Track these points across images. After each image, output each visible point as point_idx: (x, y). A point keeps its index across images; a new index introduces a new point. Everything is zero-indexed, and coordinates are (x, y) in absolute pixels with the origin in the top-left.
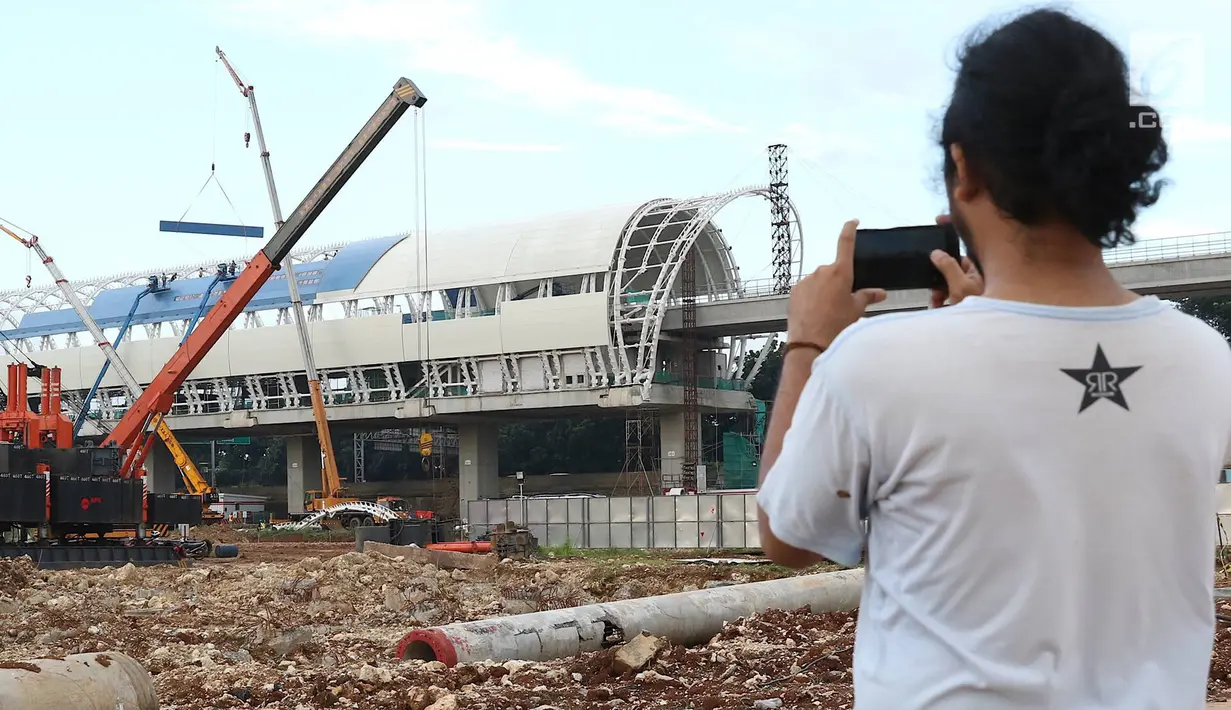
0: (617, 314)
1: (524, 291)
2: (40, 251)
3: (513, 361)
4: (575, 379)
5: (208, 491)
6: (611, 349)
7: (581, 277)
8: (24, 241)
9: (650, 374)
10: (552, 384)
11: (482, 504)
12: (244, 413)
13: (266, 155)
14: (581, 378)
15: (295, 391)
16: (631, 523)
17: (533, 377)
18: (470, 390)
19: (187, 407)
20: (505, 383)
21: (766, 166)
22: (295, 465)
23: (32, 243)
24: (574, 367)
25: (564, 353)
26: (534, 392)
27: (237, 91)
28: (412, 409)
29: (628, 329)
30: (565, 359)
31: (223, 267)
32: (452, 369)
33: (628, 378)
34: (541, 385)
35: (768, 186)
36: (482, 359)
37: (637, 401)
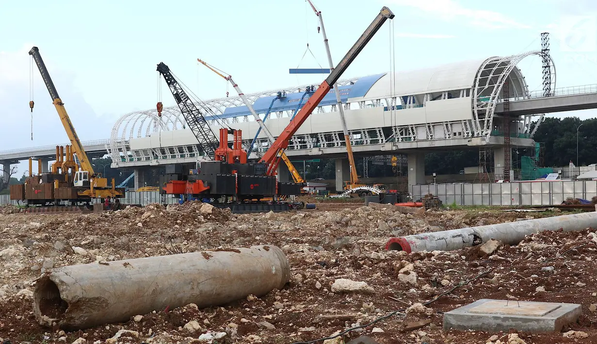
0: (475, 106)
1: (436, 97)
2: (232, 82)
3: (431, 127)
4: (457, 134)
5: (303, 182)
6: (473, 121)
7: (460, 90)
8: (225, 78)
9: (489, 132)
10: (447, 136)
11: (418, 187)
12: (317, 149)
13: (326, 40)
14: (460, 134)
15: (339, 139)
16: (482, 194)
17: (439, 133)
18: (412, 138)
19: (294, 147)
20: (428, 136)
21: (540, 42)
22: (339, 171)
23: (229, 79)
24: (457, 129)
25: (453, 123)
26: (440, 139)
27: (314, 13)
28: (388, 147)
29: (481, 112)
30: (453, 125)
31: (308, 88)
32: (405, 130)
33: (480, 134)
34: (443, 136)
35: (541, 51)
36: (418, 126)
37: (484, 143)
